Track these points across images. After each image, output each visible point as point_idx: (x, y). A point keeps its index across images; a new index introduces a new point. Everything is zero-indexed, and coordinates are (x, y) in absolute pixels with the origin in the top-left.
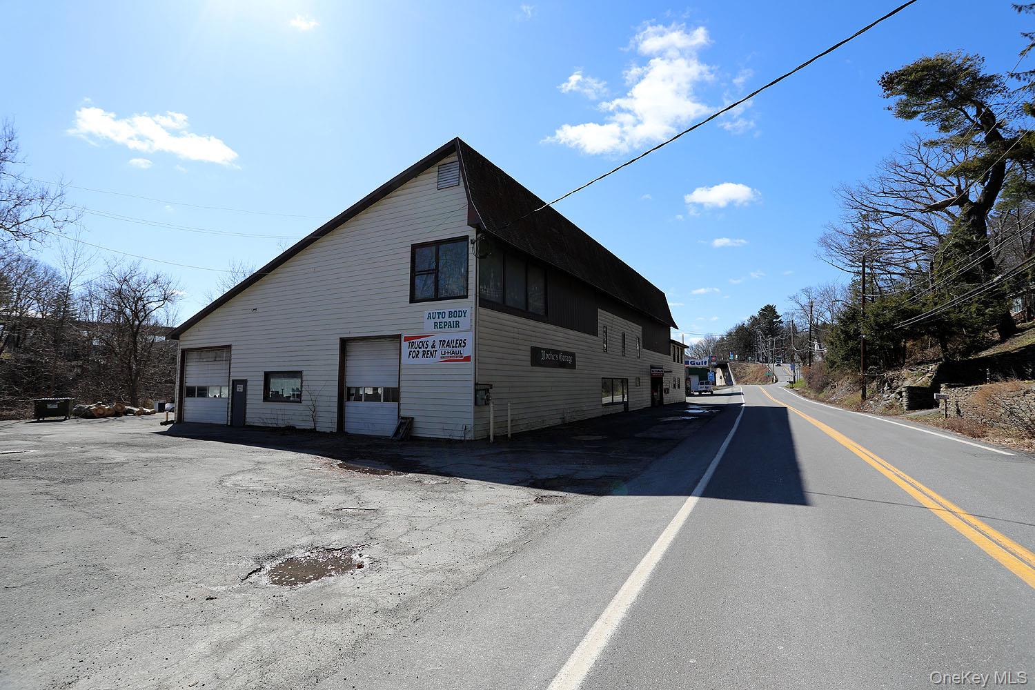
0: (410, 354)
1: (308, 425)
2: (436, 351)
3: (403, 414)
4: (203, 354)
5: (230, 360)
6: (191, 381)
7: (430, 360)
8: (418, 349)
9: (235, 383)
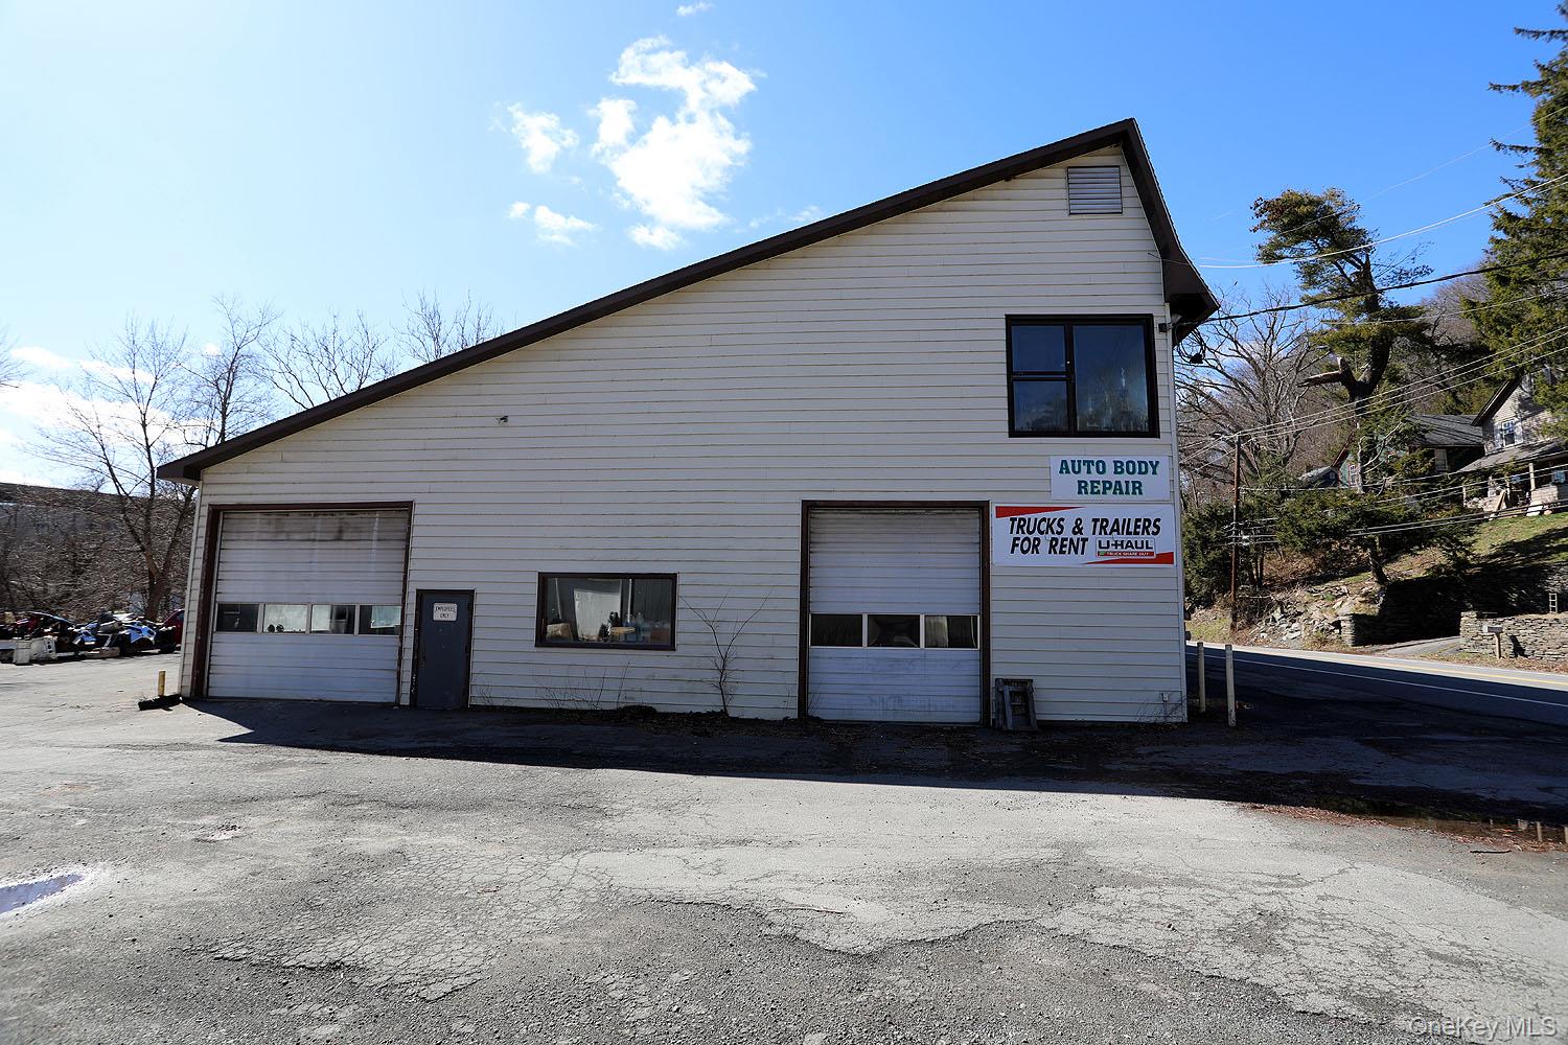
0: (1015, 545)
1: (708, 703)
2: (1086, 540)
3: (998, 671)
4: (286, 520)
5: (408, 540)
6: (231, 591)
7: (1071, 559)
8: (1036, 534)
9: (426, 598)
